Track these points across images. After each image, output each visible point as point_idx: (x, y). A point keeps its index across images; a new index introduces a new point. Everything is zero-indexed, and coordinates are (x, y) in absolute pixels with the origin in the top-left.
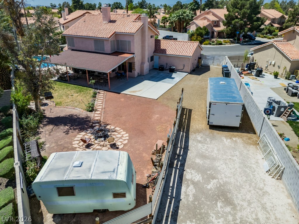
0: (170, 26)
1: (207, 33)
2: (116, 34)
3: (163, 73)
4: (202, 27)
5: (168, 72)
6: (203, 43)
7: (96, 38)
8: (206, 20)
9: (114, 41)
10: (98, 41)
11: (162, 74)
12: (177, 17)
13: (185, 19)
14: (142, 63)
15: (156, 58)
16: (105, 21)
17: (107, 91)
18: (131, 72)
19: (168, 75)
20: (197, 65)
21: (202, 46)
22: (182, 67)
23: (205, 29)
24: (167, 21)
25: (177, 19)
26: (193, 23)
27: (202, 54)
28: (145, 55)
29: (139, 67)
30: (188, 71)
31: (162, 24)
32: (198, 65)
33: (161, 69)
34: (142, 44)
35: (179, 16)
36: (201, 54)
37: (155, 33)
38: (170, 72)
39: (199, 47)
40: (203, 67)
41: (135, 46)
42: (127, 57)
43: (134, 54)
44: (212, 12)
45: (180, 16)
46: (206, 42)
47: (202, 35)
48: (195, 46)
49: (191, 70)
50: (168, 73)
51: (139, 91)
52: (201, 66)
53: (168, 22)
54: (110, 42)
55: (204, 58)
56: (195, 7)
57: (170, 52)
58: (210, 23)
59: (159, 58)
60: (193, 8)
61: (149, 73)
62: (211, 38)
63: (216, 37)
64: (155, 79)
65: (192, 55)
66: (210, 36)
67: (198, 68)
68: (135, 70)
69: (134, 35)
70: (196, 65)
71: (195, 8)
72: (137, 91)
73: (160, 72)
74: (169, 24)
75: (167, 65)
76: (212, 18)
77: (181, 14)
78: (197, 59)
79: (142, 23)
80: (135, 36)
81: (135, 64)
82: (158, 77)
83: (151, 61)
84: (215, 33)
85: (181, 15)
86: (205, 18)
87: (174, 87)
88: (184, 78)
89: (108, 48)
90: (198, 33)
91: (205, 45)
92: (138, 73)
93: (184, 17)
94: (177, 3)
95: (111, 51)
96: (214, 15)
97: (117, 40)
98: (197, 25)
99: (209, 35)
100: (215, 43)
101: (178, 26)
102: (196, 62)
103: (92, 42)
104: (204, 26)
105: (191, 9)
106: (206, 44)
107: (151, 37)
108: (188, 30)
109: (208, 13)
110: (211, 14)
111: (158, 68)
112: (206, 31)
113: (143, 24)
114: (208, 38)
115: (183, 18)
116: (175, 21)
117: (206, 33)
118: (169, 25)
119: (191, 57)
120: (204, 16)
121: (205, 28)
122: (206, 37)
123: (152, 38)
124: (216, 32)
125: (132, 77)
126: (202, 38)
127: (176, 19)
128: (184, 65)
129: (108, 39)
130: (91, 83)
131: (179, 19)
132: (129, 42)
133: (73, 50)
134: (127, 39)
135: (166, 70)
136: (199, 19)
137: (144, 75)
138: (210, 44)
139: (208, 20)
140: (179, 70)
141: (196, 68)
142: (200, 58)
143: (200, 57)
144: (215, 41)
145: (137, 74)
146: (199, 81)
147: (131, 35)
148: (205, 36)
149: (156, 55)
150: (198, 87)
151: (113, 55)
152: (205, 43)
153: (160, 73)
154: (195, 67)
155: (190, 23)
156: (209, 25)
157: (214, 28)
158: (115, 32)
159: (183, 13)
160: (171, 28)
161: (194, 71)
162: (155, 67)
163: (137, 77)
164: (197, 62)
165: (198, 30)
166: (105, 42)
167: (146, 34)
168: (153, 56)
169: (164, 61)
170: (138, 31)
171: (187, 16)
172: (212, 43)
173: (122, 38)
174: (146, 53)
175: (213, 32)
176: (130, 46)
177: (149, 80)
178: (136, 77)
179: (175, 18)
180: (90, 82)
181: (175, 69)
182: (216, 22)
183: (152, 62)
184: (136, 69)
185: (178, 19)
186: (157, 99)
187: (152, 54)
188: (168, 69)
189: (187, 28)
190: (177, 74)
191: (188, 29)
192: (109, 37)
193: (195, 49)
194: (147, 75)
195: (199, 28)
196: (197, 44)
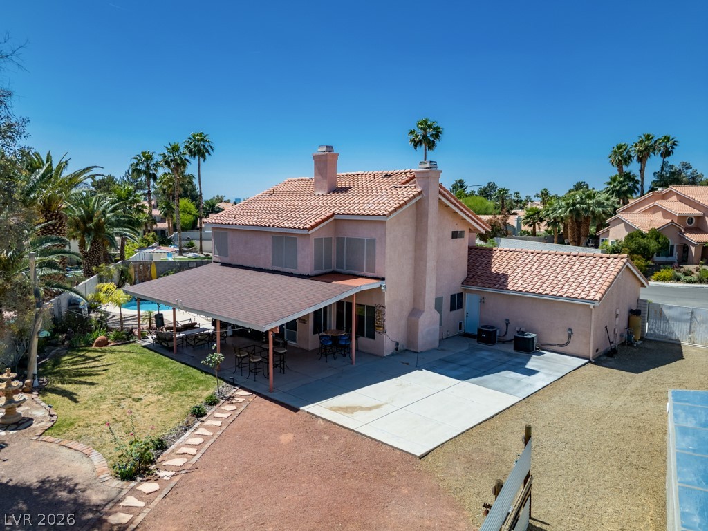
0: (550, 232)
1: (665, 249)
2: (335, 221)
3: (488, 350)
4: (646, 231)
5: (510, 349)
6: (653, 275)
7: (277, 230)
8: (660, 213)
9: (328, 240)
10: (283, 239)
11: (485, 353)
12: (568, 208)
13: (593, 213)
14: (415, 312)
15: (470, 301)
16: (321, 189)
17: (259, 394)
18: (373, 338)
19: (507, 358)
20: (625, 335)
21: (649, 282)
22: (563, 338)
23: (657, 238)
24: (541, 220)
25: (567, 213)
26: (616, 222)
27: (645, 301)
28: (425, 287)
29: (403, 322)
30: (585, 354)
31: (525, 228)
32: (629, 336)
33: (487, 336)
34: (415, 251)
35: (574, 205)
36: (638, 300)
37: (469, 224)
38: (516, 349)
39: (631, 275)
40: (648, 346)
41: (388, 256)
42: (352, 287)
43: (383, 279)
44: (677, 194)
45: (578, 206)
46: (664, 273)
47: (648, 251)
48: (612, 269)
49: (601, 350)
50: (509, 355)
51: (370, 409)
52: (642, 338)
53: (545, 223)
54: (312, 240)
55: (652, 313)
56: (624, 186)
57: (517, 283)
58: (672, 222)
59: (483, 300)
60: (618, 188)
61: (439, 346)
62: (679, 263)
63: (696, 262)
64: (455, 369)
65: (600, 295)
66: (675, 257)
67: (631, 345)
68: (384, 332)
69: (384, 222)
70: (621, 336)
71: (624, 189)
72: (361, 409)
73: (481, 345)
74: (546, 228)
75: (507, 324)
76: (676, 208)
77: (579, 200)
78: (624, 315)
79: (419, 190)
80: (388, 225)
81: (387, 311)
82: (466, 362)
83: (452, 309)
84: (693, 249)
85: (580, 203)
86: (655, 209)
87: (517, 408)
88: (566, 378)
89: (306, 259)
90: (633, 246)
91: (658, 280)
92: (397, 344)
93: (589, 208)
94: (575, 186)
95: (315, 269)
96: (683, 199)
97: (338, 239)
98: (628, 226)
99: (672, 255)
100: (694, 277)
101: (572, 229)
102: (622, 323)
103: (268, 242)
104: (652, 229)
105: (613, 192)
106: (664, 279)
107: (455, 235)
108: (603, 240)
109: (664, 197)
110: (674, 198)
111: (476, 333)
112: (659, 243)
113: (420, 193)
114: (671, 263)
115: (586, 210)
116: (562, 219)
117: (661, 248)
118: (546, 230)
119: (597, 304)
120: (652, 204)
121: (656, 234)
122: (662, 259)
123: (459, 240)
124: (694, 245)
125: (376, 355)
126: (650, 262)
127: (565, 212)
128: (570, 329)
129: (305, 232)
130: (210, 362)
131: (576, 212)
132: (372, 243)
133: (223, 264)
134: (364, 233)
135: (504, 342)
136: (636, 212)
137: (417, 353)
138: (678, 279)
139: (666, 214)
140: (551, 345)
141: (623, 344)
142: (635, 313)
143: (634, 308)
144: (694, 271)
145: (394, 346)
146: (633, 394)
147: (377, 221)
148: (658, 255)
149: (470, 291)
150: (624, 421)
151: (322, 279)
152: (657, 274)
153: (481, 350)
154: (617, 341)
155: (607, 221)
156: (672, 225)
157: (687, 235)
158: (334, 214)
159: (586, 198)
160: (553, 237)
161: (612, 356)
162: (466, 330)
163: (392, 355)
164: (625, 324)
165: (632, 237)
166: (300, 242)
167: (430, 221)
168: (460, 295)
169: (496, 312)
170: (399, 211)
171: (600, 204)
172: (683, 277)
173: (350, 232)
174: (428, 279)
175: (685, 248)
176: (374, 257)
177: (431, 368)
178: (386, 354)
179: (564, 209)
180: (209, 359)
181: (536, 341)
182: (692, 219)
183: (458, 312)
184: (387, 328)
185: (570, 212)
186: (421, 457)
187: (457, 289)
188: (511, 341)
189: (599, 236)
190: (545, 359)
191: (601, 238)
192: (308, 226)
193: (612, 277)
194: (428, 351)
195: (634, 235)
196: (622, 264)
